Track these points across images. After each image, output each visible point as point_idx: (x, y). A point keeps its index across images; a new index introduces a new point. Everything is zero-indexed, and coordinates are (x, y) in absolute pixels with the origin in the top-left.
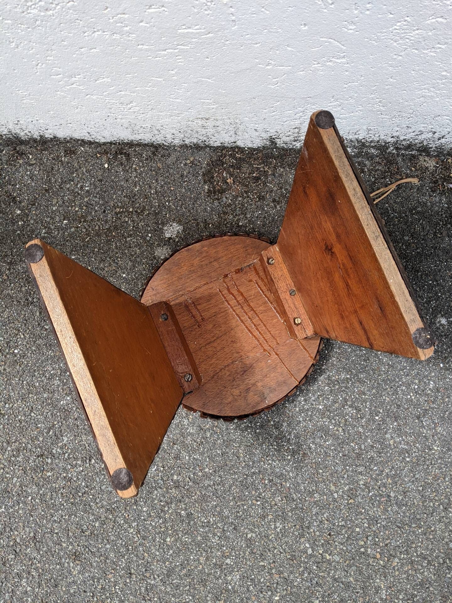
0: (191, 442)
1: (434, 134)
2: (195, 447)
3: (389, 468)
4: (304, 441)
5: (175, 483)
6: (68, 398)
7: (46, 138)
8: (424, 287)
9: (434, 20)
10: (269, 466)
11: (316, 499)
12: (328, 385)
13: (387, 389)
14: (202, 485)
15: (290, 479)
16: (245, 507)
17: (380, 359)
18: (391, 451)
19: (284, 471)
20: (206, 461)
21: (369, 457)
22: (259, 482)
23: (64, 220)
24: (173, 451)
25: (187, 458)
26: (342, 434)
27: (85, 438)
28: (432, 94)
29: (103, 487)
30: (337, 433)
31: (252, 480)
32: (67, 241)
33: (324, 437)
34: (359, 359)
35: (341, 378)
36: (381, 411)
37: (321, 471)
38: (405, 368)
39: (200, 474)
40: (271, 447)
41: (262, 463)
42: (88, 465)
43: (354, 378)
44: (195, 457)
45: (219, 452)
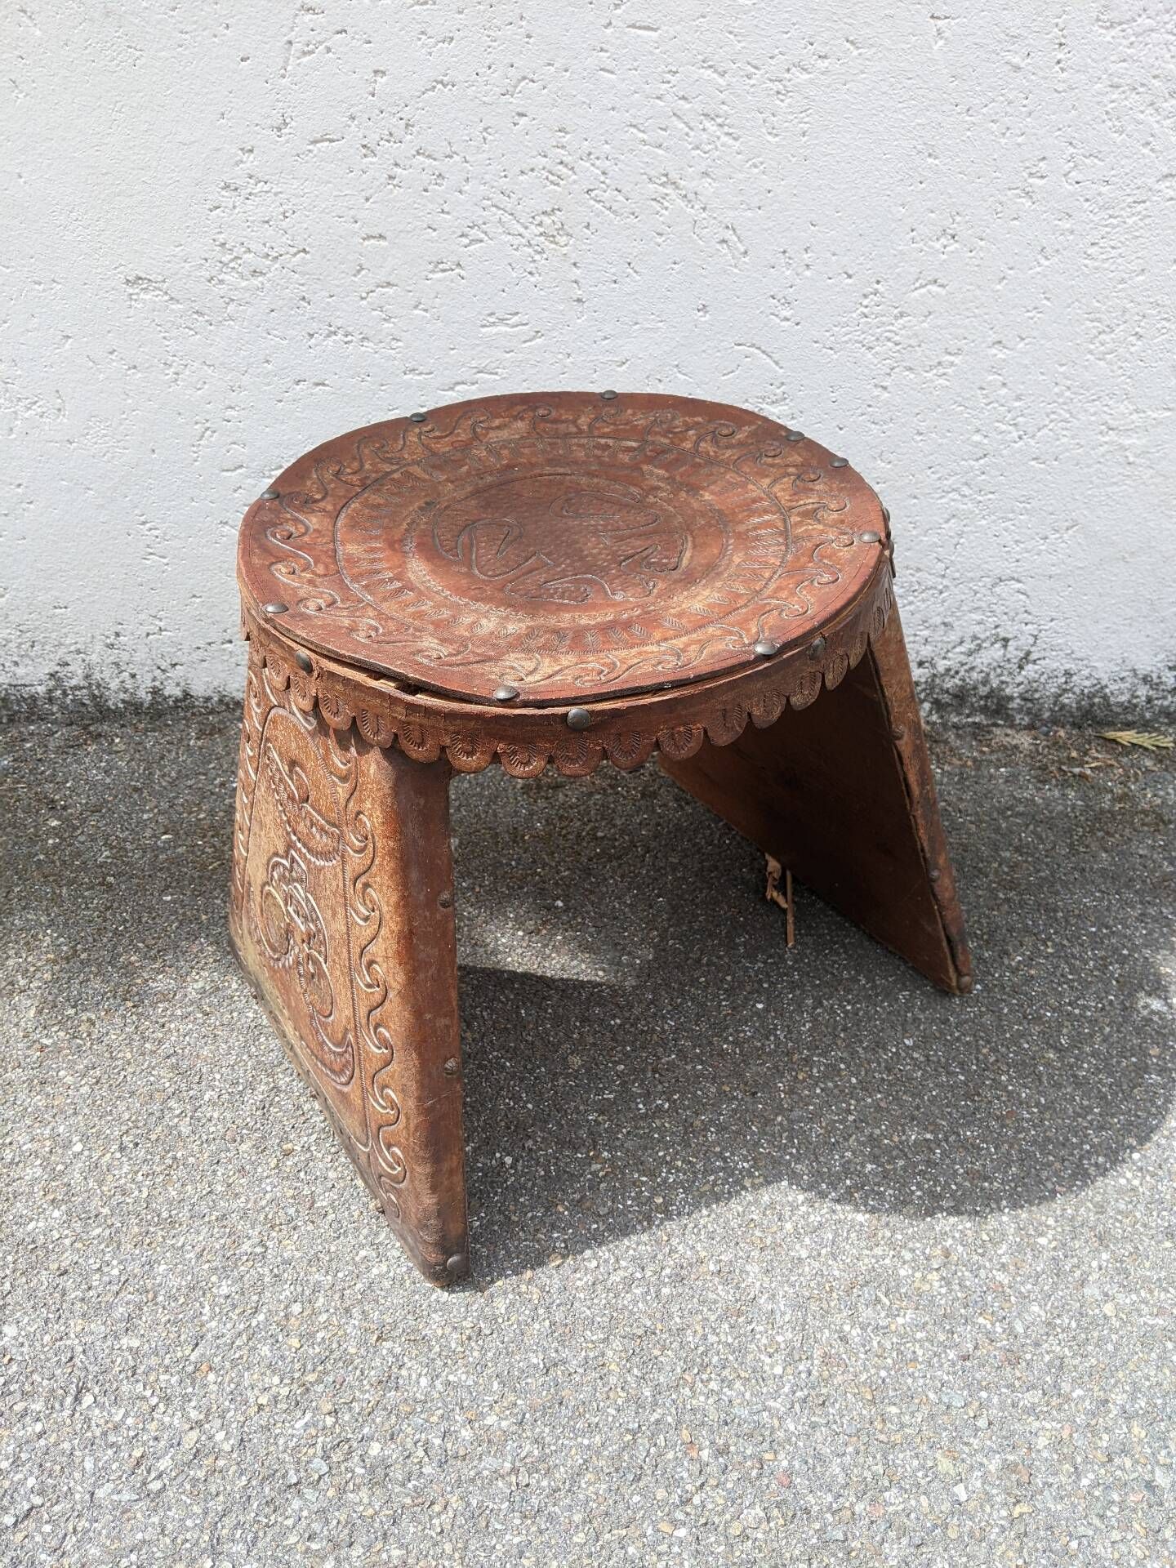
0: (440, 1332)
1: (1005, 647)
2: (453, 1346)
3: (1125, 1392)
4: (823, 1317)
5: (372, 1470)
6: (56, 1214)
7: (165, 699)
8: (1079, 938)
9: (923, 291)
10: (711, 1401)
11: (891, 1509)
12: (875, 1159)
13: (1050, 1165)
14: (472, 1473)
15: (789, 1440)
16: (631, 1550)
17: (1009, 1093)
18: (1114, 1337)
19: (765, 1414)
20: (488, 1390)
21: (1047, 1358)
22: (679, 1455)
23: (165, 833)
24: (377, 1362)
25: (424, 1381)
26: (943, 1290)
27: (79, 1328)
28: (970, 505)
29: (100, 1493)
30: (926, 1287)
31: (653, 1450)
32: (161, 870)
33: (885, 1300)
34: (949, 1095)
35: (907, 1140)
36: (1051, 1222)
37: (894, 1410)
38: (1088, 1110)
39: (466, 1433)
40: (712, 1339)
41: (687, 1392)
42: (67, 1413)
43: (947, 1141)
44: (451, 1378)
45: (535, 1361)
